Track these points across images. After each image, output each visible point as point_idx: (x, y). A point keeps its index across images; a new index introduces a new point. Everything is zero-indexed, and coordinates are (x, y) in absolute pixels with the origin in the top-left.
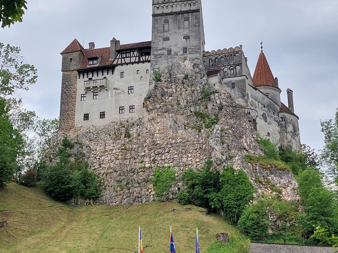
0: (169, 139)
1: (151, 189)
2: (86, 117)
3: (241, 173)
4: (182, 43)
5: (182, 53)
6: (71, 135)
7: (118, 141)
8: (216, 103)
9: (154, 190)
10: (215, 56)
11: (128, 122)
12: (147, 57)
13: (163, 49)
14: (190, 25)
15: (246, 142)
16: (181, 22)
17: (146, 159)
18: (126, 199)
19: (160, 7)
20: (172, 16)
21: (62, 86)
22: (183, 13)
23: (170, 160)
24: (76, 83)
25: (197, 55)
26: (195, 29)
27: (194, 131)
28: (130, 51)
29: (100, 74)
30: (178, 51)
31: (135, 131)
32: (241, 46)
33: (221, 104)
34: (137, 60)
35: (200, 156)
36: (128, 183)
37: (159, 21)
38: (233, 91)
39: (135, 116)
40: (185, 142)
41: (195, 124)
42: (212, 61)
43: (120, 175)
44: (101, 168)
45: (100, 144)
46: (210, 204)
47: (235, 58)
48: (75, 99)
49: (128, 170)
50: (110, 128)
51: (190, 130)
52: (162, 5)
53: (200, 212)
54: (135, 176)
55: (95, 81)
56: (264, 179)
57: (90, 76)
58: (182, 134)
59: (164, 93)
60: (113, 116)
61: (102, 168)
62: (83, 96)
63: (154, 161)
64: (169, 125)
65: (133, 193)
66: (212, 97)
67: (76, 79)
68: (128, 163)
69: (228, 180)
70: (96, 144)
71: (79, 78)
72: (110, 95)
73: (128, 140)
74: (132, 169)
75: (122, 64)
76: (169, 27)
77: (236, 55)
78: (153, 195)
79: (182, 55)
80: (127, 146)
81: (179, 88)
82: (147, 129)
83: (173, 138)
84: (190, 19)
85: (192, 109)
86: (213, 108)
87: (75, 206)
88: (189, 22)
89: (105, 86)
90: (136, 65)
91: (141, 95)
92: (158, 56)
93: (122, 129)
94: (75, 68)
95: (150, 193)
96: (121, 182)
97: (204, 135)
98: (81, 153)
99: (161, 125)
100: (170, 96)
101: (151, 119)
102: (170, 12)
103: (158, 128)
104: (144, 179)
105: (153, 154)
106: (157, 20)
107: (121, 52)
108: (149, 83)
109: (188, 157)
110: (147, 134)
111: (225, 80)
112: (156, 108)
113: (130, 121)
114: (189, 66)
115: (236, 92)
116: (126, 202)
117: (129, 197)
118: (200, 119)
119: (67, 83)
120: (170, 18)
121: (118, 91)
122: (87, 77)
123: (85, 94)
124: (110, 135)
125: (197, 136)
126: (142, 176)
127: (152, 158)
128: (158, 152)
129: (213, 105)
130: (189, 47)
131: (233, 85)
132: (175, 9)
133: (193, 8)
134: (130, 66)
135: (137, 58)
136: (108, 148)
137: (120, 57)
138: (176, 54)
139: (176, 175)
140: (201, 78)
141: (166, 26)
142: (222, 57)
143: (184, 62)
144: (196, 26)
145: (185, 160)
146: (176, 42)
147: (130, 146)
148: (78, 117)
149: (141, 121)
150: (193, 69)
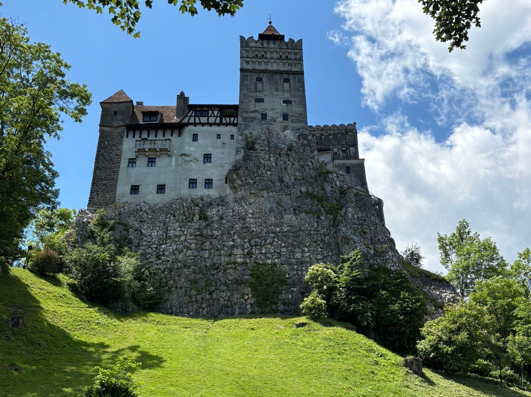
0: (271, 226)
1: (247, 295)
2: (135, 189)
4: (281, 107)
5: (281, 119)
6: (110, 214)
7: (189, 224)
8: (336, 185)
9: (253, 296)
10: (321, 132)
11: (202, 200)
12: (232, 119)
13: (255, 111)
14: (292, 88)
16: (279, 83)
17: (238, 252)
18: (206, 309)
19: (250, 62)
20: (267, 75)
21: (99, 144)
22: (282, 73)
23: (274, 255)
24: (121, 143)
25: (303, 125)
26: (298, 94)
27: (310, 216)
28: (208, 109)
29: (160, 133)
30: (276, 116)
31: (215, 212)
32: (355, 123)
33: (341, 187)
34: (218, 121)
35: (322, 252)
36: (208, 285)
37: (249, 77)
38: (348, 177)
39: (213, 193)
40: (296, 232)
41: (310, 208)
42: (316, 137)
43: (194, 272)
44: (161, 261)
45: (158, 228)
47: (348, 137)
48: (117, 164)
49: (208, 265)
50: (174, 206)
51: (303, 215)
52: (254, 60)
54: (220, 274)
55: (153, 142)
57: (145, 136)
58: (291, 220)
59: (261, 164)
60: (178, 190)
61: (163, 262)
62: (132, 162)
63: (250, 254)
64: (269, 207)
65: (219, 300)
66: (330, 176)
67: (122, 137)
68: (206, 255)
70: (151, 228)
71: (127, 137)
72: (173, 164)
73: (204, 224)
74: (215, 264)
75: (195, 124)
76: (263, 86)
77: (349, 133)
78: (251, 304)
79: (281, 122)
80: (205, 232)
81: (281, 160)
82: (233, 211)
84: (291, 81)
85: (303, 189)
86: (332, 190)
87: (122, 313)
88: (290, 85)
89: (169, 149)
90: (215, 128)
91: (222, 166)
92: (248, 120)
93: (195, 208)
94: (122, 123)
96: (196, 282)
98: (127, 238)
99: (256, 207)
100: (267, 171)
101: (240, 198)
102: (264, 69)
103: (250, 211)
104: (235, 279)
105: (247, 245)
106: (247, 76)
107: (195, 109)
108: (236, 151)
109: (303, 252)
110: (235, 217)
111: (337, 162)
112: (248, 184)
113: (205, 199)
114: (292, 137)
115: (353, 178)
116: (206, 313)
117: (213, 305)
118: (316, 202)
119: (106, 143)
120: (264, 77)
121: (187, 158)
122: (140, 137)
123: (136, 159)
124: (175, 216)
125: (316, 224)
126: (232, 275)
127: (246, 251)
128: (256, 242)
129: (332, 187)
130: (290, 113)
131: (348, 170)
132: (269, 68)
133: (294, 69)
134: (207, 128)
135: (218, 119)
136: (171, 233)
137: (193, 115)
138: (274, 120)
139: (287, 276)
140: (312, 152)
141: (259, 85)
142: (330, 134)
143: (283, 132)
144: (300, 91)
145: (298, 255)
146: (274, 105)
147: (209, 232)
148: (122, 189)
149: (223, 201)
150: (297, 141)
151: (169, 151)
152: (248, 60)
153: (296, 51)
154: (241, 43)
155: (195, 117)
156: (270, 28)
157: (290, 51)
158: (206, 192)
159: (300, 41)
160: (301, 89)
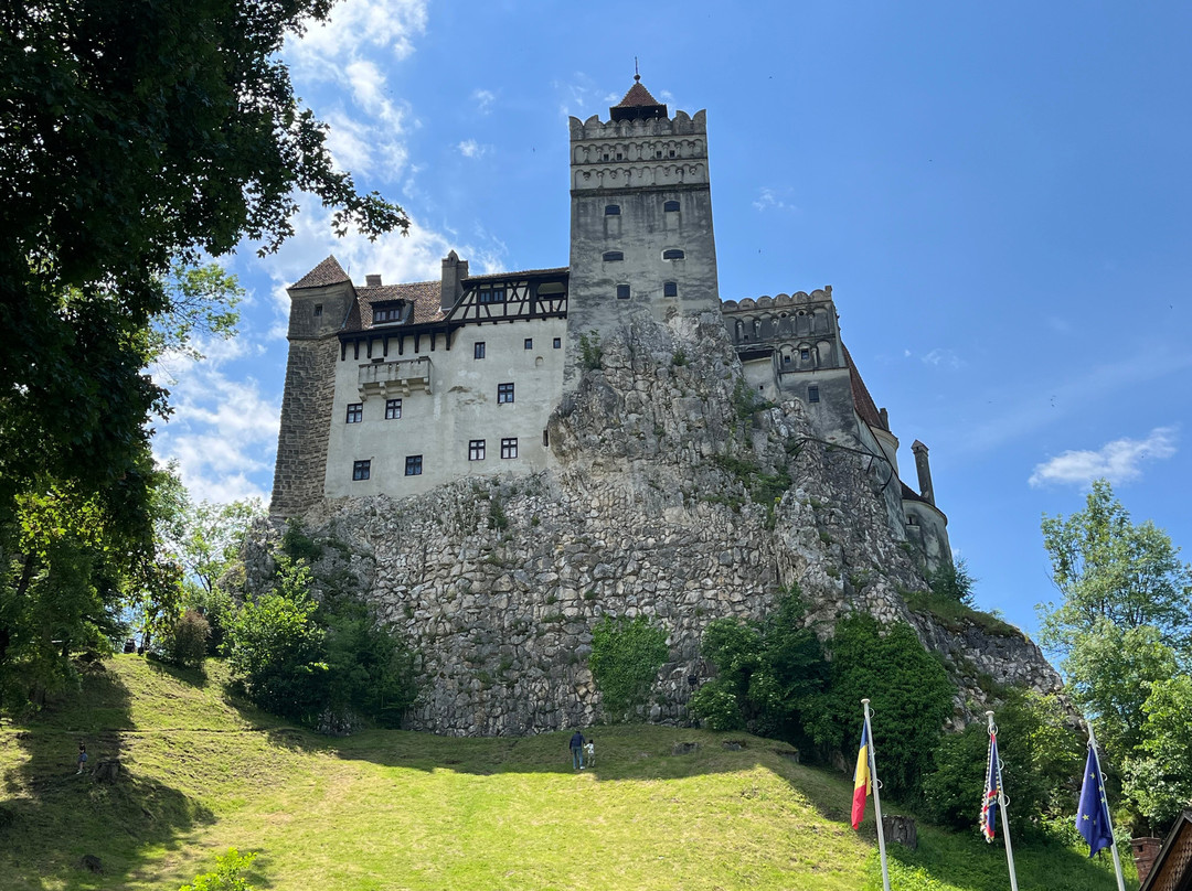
0: (637, 534)
1: (586, 686)
2: (362, 469)
3: (900, 632)
4: (663, 269)
5: (661, 294)
6: (313, 521)
7: (469, 538)
8: (779, 434)
9: (597, 688)
10: (755, 314)
11: (497, 484)
12: (556, 303)
13: (605, 282)
14: (684, 222)
15: (876, 551)
16: (656, 213)
17: (566, 594)
18: (501, 718)
19: (593, 173)
20: (628, 198)
21: (288, 378)
22: (663, 192)
23: (643, 598)
24: (331, 373)
25: (709, 303)
26: (698, 235)
27: (718, 509)
28: (506, 285)
29: (409, 346)
30: (650, 289)
31: (521, 510)
32: (829, 289)
33: (791, 437)
34: (526, 310)
35: (743, 585)
36: (507, 667)
37: (590, 208)
38: (813, 410)
39: (518, 468)
40: (689, 544)
41: (718, 490)
42: (743, 325)
43: (478, 641)
44: (413, 621)
45: (407, 550)
46: (807, 729)
47: (813, 320)
48: (326, 419)
49: (506, 624)
50: (440, 501)
51: (703, 507)
52: (600, 168)
54: (530, 643)
55: (394, 366)
56: (956, 661)
57: (378, 353)
58: (678, 518)
59: (615, 400)
60: (448, 467)
61: (417, 621)
62: (354, 411)
63: (591, 596)
64: (632, 493)
65: (527, 698)
66: (765, 415)
67: (334, 360)
68: (503, 605)
70: (394, 550)
71: (343, 360)
72: (437, 409)
73: (499, 537)
74: (519, 622)
75: (478, 321)
76: (620, 225)
77: (816, 311)
78: (594, 705)
79: (661, 301)
80: (500, 554)
81: (659, 388)
82: (560, 505)
83: (648, 532)
84: (683, 208)
85: (706, 449)
86: (769, 447)
87: (333, 735)
88: (680, 216)
89: (426, 380)
90: (521, 325)
91: (537, 409)
92: (589, 302)
93: (481, 504)
94: (331, 330)
95: (583, 697)
96: (483, 663)
97: (752, 522)
98: (346, 574)
99: (606, 494)
100: (630, 412)
101: (572, 477)
102: (622, 185)
103: (595, 503)
104: (561, 652)
105: (586, 578)
106: (585, 205)
107: (478, 288)
108: (565, 373)
109: (703, 588)
110: (561, 518)
111: (788, 378)
112: (588, 444)
113: (502, 480)
114: (685, 332)
115: (824, 412)
116: (501, 727)
117: (514, 709)
118: (733, 476)
119: (303, 373)
120: (624, 205)
121: (465, 397)
122: (369, 357)
123: (361, 404)
124: (440, 522)
125: (730, 525)
126: (553, 645)
127: (584, 591)
128: (603, 571)
129: (770, 440)
130: (681, 280)
131: (813, 394)
132: (635, 182)
133: (689, 179)
134: (504, 326)
135: (527, 305)
136: (433, 559)
137: (474, 301)
138: (645, 298)
139: (668, 642)
140: (726, 364)
141: (613, 222)
142: (774, 317)
143: (667, 321)
144: (700, 227)
145: (693, 596)
146: (645, 264)
147: (509, 555)
148: (337, 469)
149: (538, 483)
150: (697, 341)
151: (428, 384)
152: (587, 169)
153: (691, 139)
154: (573, 132)
155: (478, 305)
156: (638, 91)
157: (677, 140)
158: (505, 466)
159: (701, 115)
160: (703, 223)
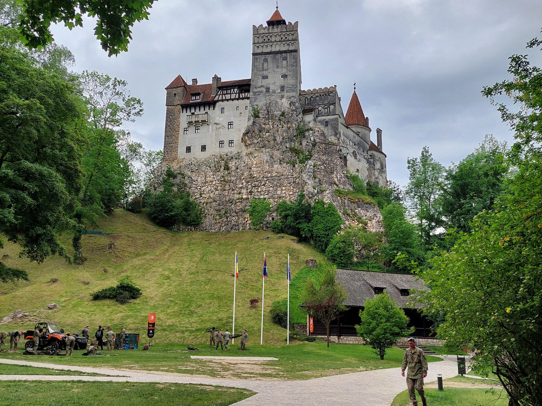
0: (265, 173)
1: (247, 218)
2: (188, 149)
3: (330, 206)
4: (280, 81)
5: (279, 91)
6: (175, 166)
7: (218, 173)
8: (310, 140)
9: (250, 219)
10: (311, 95)
11: (227, 155)
12: (246, 94)
13: (262, 86)
14: (288, 64)
15: (337, 177)
16: (280, 61)
18: (224, 227)
19: (260, 46)
20: (271, 55)
21: (166, 119)
22: (282, 53)
23: (265, 193)
24: (179, 117)
25: (294, 94)
26: (292, 69)
27: (288, 166)
28: (231, 88)
29: (202, 109)
30: (276, 89)
31: (234, 164)
32: (335, 86)
33: (314, 141)
34: (237, 97)
35: (293, 189)
36: (226, 213)
37: (258, 59)
38: (326, 129)
39: (234, 150)
40: (280, 176)
41: (290, 159)
42: (307, 99)
43: (219, 205)
44: (202, 198)
45: (201, 176)
46: (301, 233)
47: (329, 97)
48: (178, 132)
49: (227, 200)
50: (210, 160)
51: (285, 164)
52: (262, 45)
53: (292, 240)
54: (233, 206)
55: (197, 116)
56: (352, 212)
57: (193, 111)
58: (277, 168)
59: (262, 129)
60: (213, 150)
62: (186, 130)
63: (251, 192)
64: (265, 159)
65: (231, 222)
66: (307, 134)
67: (180, 113)
68: (227, 194)
69: (318, 212)
70: (197, 176)
71: (183, 113)
72: (211, 130)
73: (227, 173)
74: (230, 199)
75: (223, 100)
76: (268, 66)
77: (330, 94)
78: (249, 224)
79: (279, 93)
80: (226, 178)
81: (275, 124)
82: (244, 163)
83: (269, 172)
84: (288, 59)
85: (288, 145)
86: (307, 145)
87: (177, 232)
88: (287, 62)
89: (207, 120)
90: (236, 101)
91: (240, 130)
92: (257, 94)
93: (222, 162)
94: (179, 103)
95: (246, 222)
96: (220, 211)
97: (298, 170)
98: (183, 183)
99: (258, 159)
100: (267, 132)
101: (249, 153)
102: (269, 51)
103: (255, 163)
104: (241, 208)
105: (250, 186)
106: (257, 58)
107: (222, 89)
108: (248, 119)
109: (282, 190)
110: (245, 167)
111: (320, 118)
112: (253, 143)
113: (229, 154)
114: (286, 104)
115: (329, 130)
116: (224, 230)
117: (228, 225)
118: (294, 155)
119: (171, 117)
120: (269, 57)
121: (218, 126)
122: (190, 112)
123: (188, 128)
124: (210, 167)
125: (292, 171)
126: (240, 206)
127: (249, 190)
128: (255, 184)
129: (307, 142)
130: (286, 85)
131: (326, 124)
132: (273, 49)
133: (291, 48)
134: (230, 102)
135: (237, 94)
136: (208, 179)
138: (274, 92)
139: (271, 206)
140: (297, 116)
141: (266, 64)
142: (317, 96)
143: (281, 100)
144: (293, 66)
145: (279, 192)
146: (275, 80)
147: (229, 178)
148: (181, 150)
149: (239, 155)
150: (289, 107)
151: (207, 122)
153: (293, 33)
154: (254, 31)
155: (222, 95)
156: (277, 13)
157: (288, 33)
158: (230, 149)
159: (297, 23)
160: (294, 64)
